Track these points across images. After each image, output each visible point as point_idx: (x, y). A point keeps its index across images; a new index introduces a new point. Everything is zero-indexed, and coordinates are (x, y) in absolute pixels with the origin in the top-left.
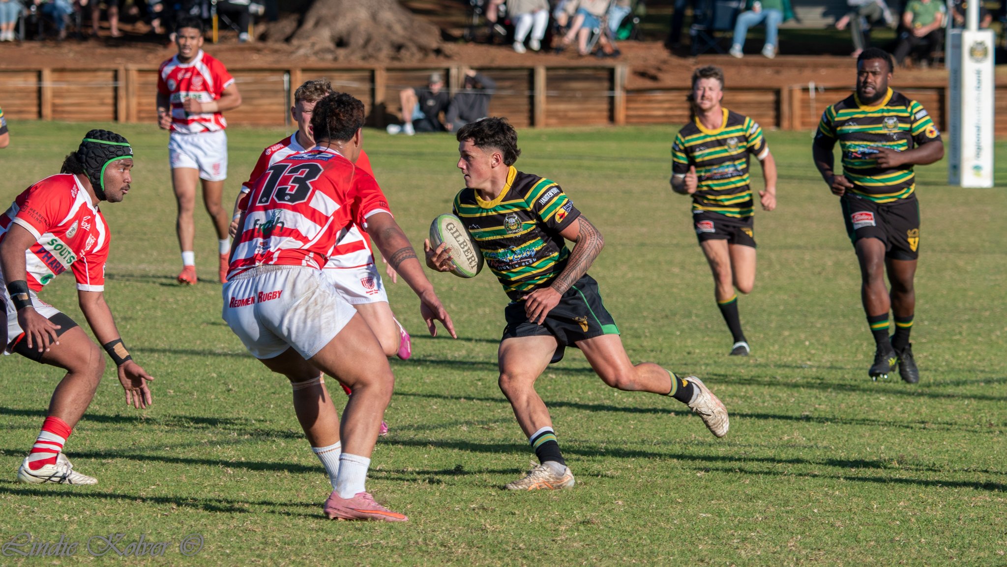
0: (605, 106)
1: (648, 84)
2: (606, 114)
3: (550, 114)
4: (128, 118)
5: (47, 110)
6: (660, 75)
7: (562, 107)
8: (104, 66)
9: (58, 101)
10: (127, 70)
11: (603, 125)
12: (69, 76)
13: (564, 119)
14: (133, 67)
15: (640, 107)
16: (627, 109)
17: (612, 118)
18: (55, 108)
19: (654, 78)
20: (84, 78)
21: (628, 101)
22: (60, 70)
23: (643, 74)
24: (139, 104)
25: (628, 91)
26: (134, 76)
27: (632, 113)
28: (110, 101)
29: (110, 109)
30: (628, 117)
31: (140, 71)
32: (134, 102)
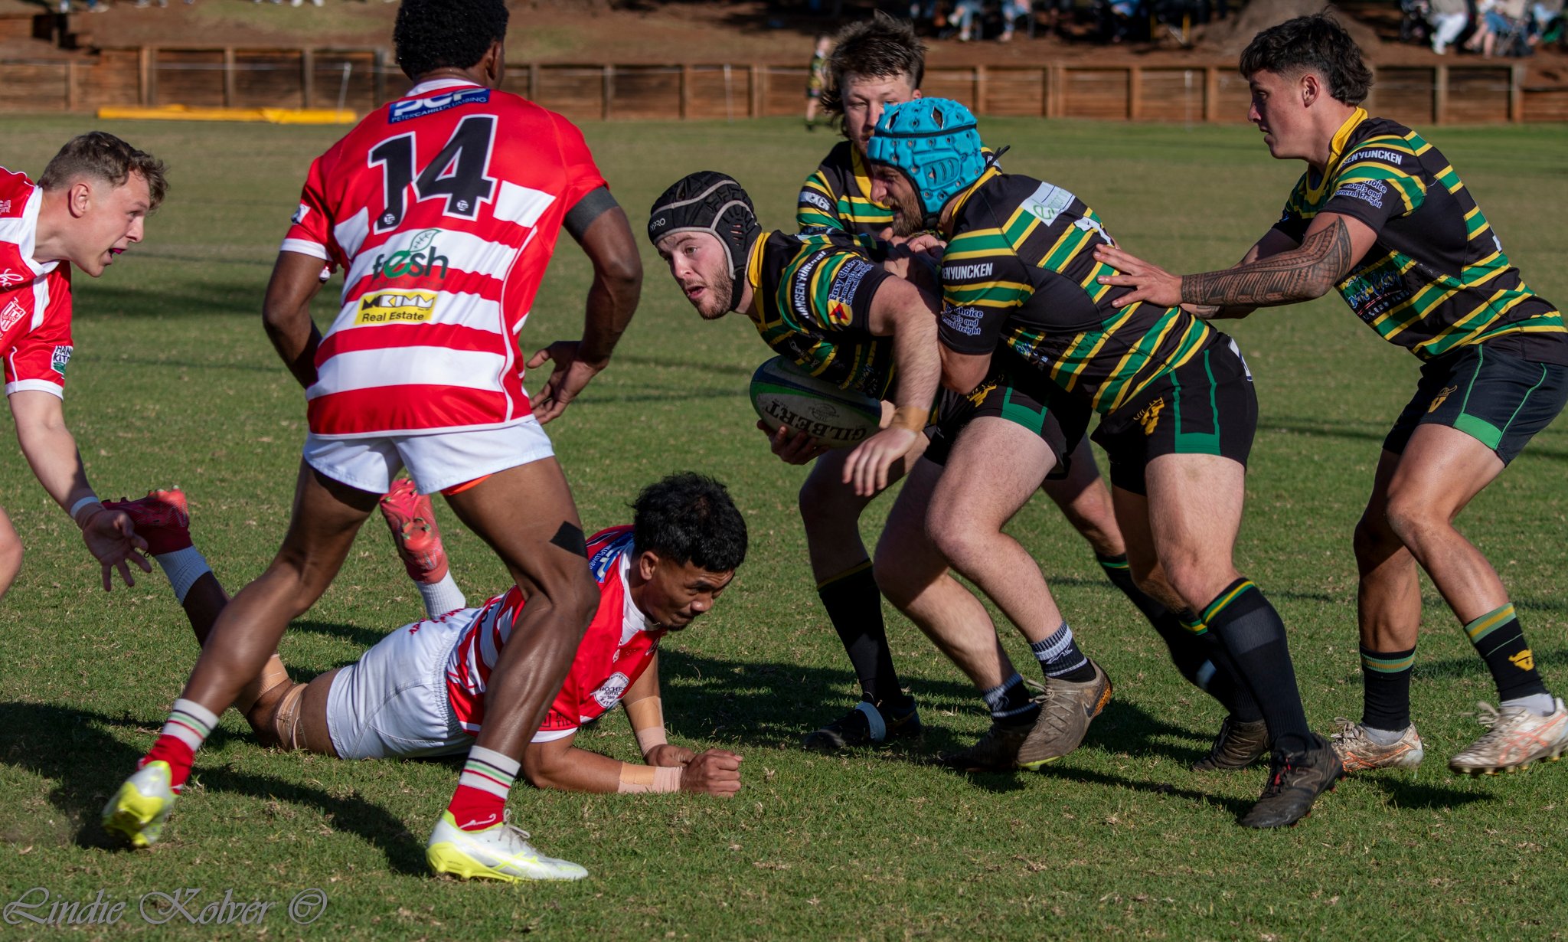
0: (1503, 104)
1: (1549, 83)
2: (1504, 112)
3: (1451, 112)
4: (1056, 111)
5: (981, 106)
6: (1560, 73)
7: (1462, 105)
8: (1033, 62)
9: (992, 97)
10: (1055, 69)
11: (1499, 123)
12: (1003, 75)
13: (1464, 116)
14: (1061, 64)
15: (1537, 105)
16: (1524, 107)
17: (1509, 115)
18: (990, 105)
19: (1555, 77)
20: (1017, 76)
21: (1525, 100)
22: (993, 68)
23: (1548, 74)
24: (1067, 100)
25: (1527, 92)
26: (1062, 74)
27: (1528, 111)
28: (1039, 97)
29: (1038, 105)
30: (1525, 116)
31: (1069, 70)
32: (1061, 98)
